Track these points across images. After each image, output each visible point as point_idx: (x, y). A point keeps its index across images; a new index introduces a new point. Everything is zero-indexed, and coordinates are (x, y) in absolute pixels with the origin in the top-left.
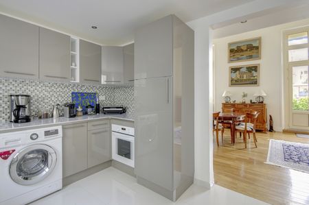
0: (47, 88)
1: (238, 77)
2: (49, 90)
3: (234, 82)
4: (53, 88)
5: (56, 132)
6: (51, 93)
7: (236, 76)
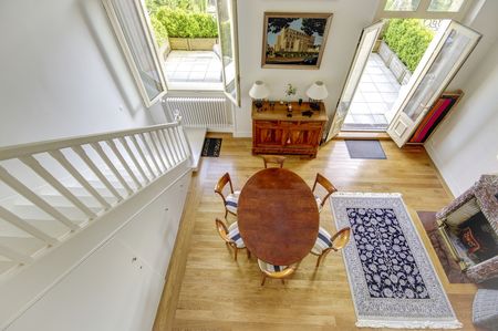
1: (283, 43)
3: (272, 57)
7: (278, 40)
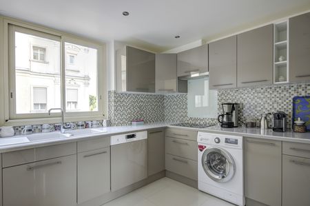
0: (260, 94)
2: (262, 96)
4: (266, 94)
5: (236, 142)
6: (264, 100)
